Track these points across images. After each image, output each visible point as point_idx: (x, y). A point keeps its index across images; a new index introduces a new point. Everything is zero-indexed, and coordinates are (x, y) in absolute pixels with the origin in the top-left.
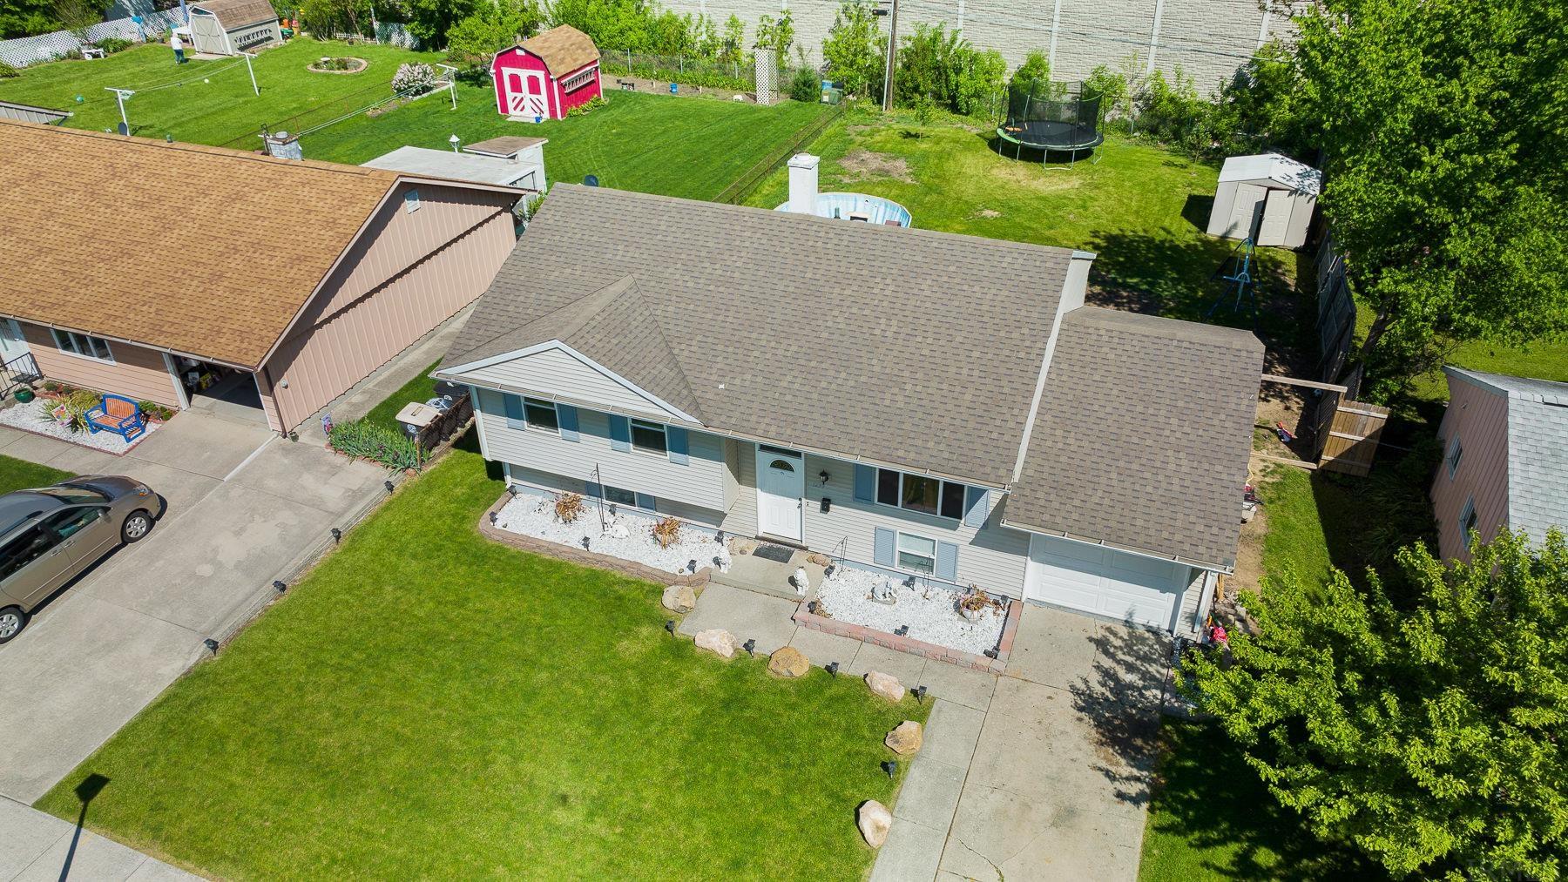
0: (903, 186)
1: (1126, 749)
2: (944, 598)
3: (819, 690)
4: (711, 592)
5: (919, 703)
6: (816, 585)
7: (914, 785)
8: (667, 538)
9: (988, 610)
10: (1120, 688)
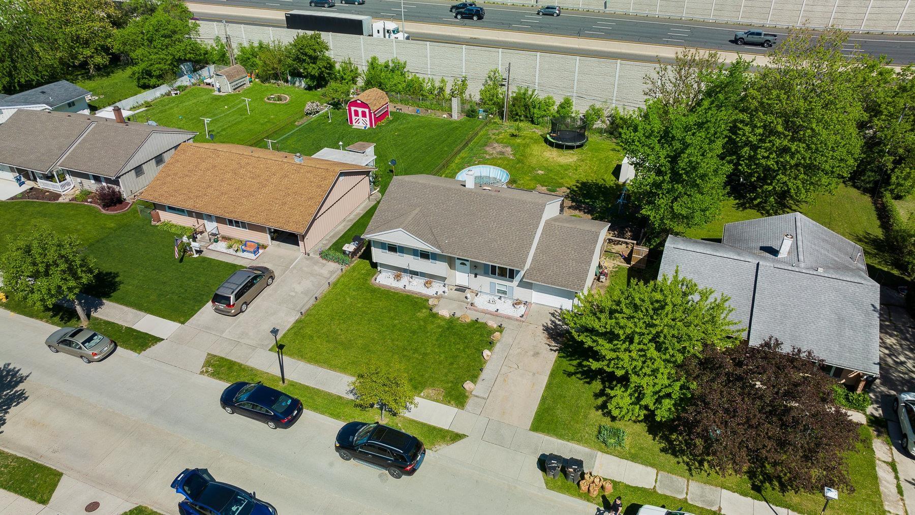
0: (509, 160)
1: (555, 340)
2: (510, 302)
3: (474, 325)
4: (442, 300)
5: (500, 328)
6: (473, 299)
7: (498, 347)
8: (429, 285)
9: (522, 306)
10: (556, 325)
